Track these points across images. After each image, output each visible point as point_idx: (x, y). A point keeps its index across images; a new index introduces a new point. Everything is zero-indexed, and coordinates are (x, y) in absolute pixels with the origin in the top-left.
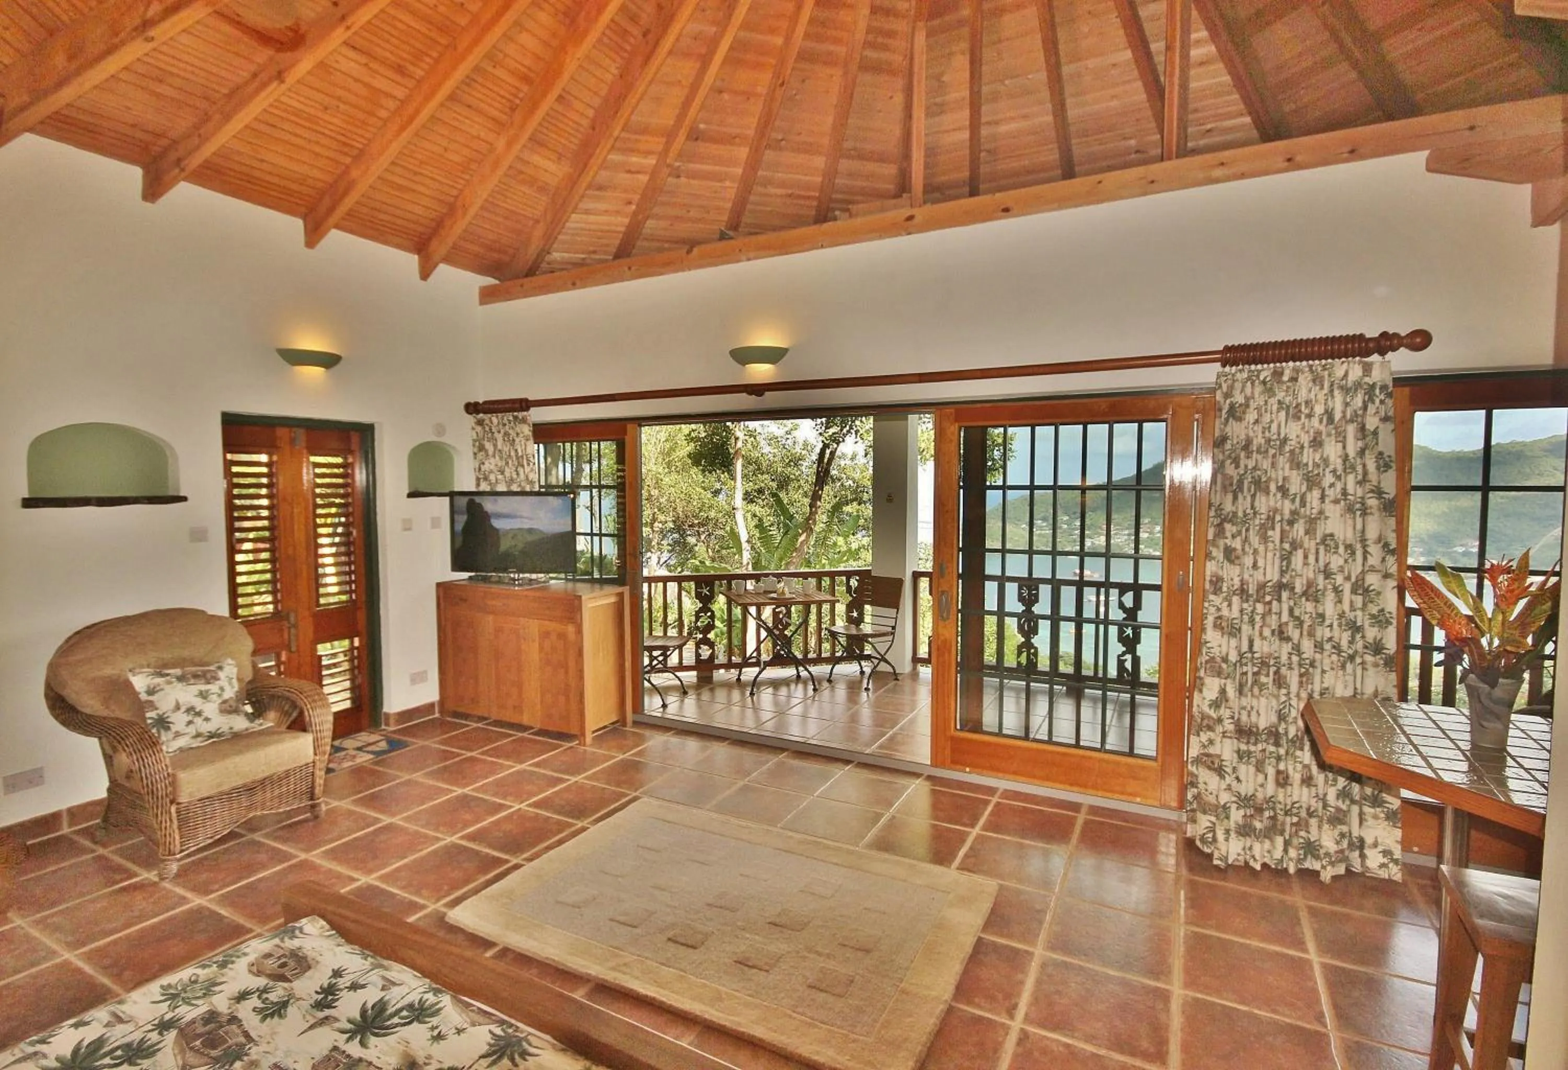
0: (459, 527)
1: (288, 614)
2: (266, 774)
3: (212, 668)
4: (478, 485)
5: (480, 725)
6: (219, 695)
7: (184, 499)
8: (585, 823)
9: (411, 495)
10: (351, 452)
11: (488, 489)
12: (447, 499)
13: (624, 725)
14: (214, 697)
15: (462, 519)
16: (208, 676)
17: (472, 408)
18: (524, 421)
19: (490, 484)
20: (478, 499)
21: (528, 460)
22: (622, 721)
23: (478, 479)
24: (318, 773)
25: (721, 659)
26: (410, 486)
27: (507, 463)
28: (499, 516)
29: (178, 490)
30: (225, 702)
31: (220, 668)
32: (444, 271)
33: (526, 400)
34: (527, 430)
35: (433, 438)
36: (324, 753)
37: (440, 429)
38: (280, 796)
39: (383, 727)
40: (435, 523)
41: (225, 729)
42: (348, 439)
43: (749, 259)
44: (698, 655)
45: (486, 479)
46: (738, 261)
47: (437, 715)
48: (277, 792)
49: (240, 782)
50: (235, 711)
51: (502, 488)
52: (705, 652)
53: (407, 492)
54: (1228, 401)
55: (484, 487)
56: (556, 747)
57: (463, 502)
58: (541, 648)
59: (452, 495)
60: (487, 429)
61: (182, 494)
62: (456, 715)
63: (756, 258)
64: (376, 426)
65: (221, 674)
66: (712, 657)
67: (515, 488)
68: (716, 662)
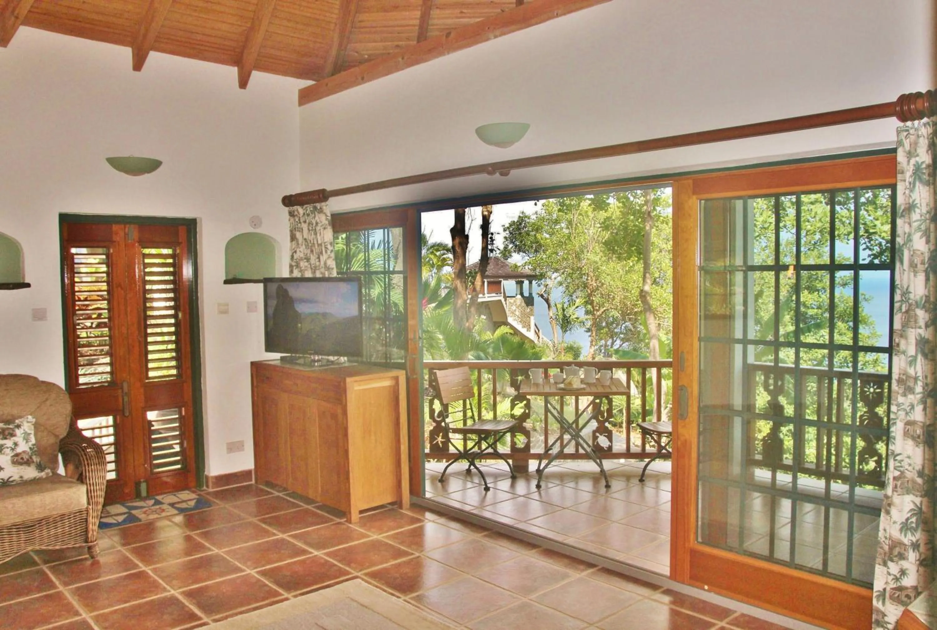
0: (271, 311)
1: (122, 384)
2: (42, 516)
3: (11, 426)
4: (291, 272)
5: (281, 494)
6: (13, 449)
7: (28, 285)
8: (289, 596)
9: (226, 282)
10: (179, 244)
11: (299, 275)
12: (261, 285)
13: (401, 507)
14: (8, 451)
15: (273, 303)
16: (7, 432)
17: (288, 201)
18: (321, 211)
19: (301, 271)
20: (285, 285)
21: (326, 248)
22: (398, 503)
23: (291, 266)
24: (90, 520)
25: (537, 448)
26: (227, 273)
27: (312, 251)
28: (302, 301)
29: (24, 278)
30: (17, 455)
31: (18, 426)
32: (257, 76)
33: (323, 191)
34: (323, 219)
35: (250, 230)
36: (97, 503)
37: (256, 221)
38: (56, 536)
39: (205, 488)
40: (251, 307)
41: (16, 477)
42: (177, 234)
43: (496, 37)
44: (513, 444)
45: (298, 266)
46: (488, 39)
47: (253, 482)
48: (52, 532)
49: (18, 520)
50: (28, 463)
51: (308, 274)
52: (521, 440)
53: (224, 278)
54: (913, 161)
55: (296, 274)
56: (325, 521)
57: (273, 287)
58: (320, 427)
59: (266, 281)
60: (297, 220)
61: (27, 281)
62: (268, 484)
63: (501, 35)
64: (198, 221)
65: (18, 432)
66: (528, 446)
67: (318, 275)
68: (532, 451)
